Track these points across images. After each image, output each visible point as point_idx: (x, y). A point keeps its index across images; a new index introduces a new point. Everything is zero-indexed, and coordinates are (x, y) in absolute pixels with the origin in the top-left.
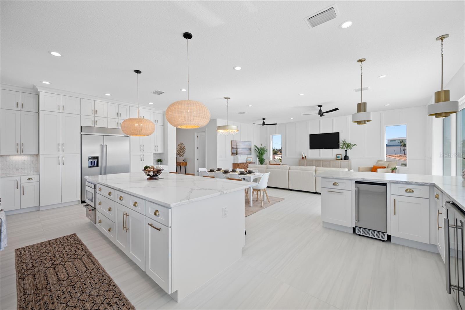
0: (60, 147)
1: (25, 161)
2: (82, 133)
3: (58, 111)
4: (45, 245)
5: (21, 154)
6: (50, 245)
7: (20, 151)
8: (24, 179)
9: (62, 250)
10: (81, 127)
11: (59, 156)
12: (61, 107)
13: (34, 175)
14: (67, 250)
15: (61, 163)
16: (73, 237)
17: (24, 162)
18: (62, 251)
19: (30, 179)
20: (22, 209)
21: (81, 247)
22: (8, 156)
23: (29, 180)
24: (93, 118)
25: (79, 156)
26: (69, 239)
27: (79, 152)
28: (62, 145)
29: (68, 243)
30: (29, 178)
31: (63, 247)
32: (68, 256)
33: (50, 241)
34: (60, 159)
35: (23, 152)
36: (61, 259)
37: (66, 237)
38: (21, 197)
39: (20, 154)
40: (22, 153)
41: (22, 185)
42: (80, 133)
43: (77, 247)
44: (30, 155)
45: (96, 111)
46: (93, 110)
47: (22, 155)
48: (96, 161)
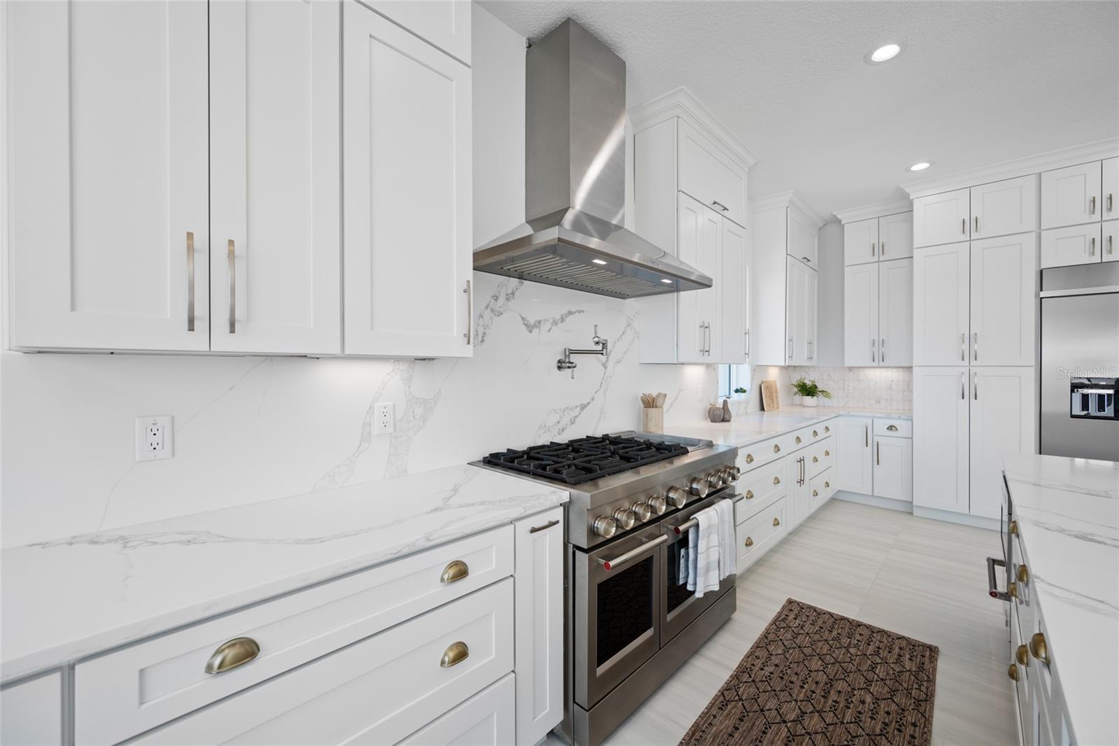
0: (965, 347)
1: (892, 381)
2: (1042, 294)
3: (963, 238)
4: (840, 631)
5: (880, 365)
6: (849, 640)
7: (879, 359)
8: (881, 426)
9: (857, 686)
10: (1041, 272)
11: (963, 373)
12: (970, 225)
13: (900, 418)
14: (868, 699)
15: (970, 393)
16: (923, 656)
17: (891, 385)
18: (854, 689)
19: (893, 428)
20: (875, 496)
21: (914, 725)
22: (861, 370)
23: (891, 429)
24: (1094, 232)
25: (1031, 374)
26: (908, 656)
27: (1032, 360)
28: (972, 338)
29: (891, 672)
30: (892, 426)
31: (870, 675)
32: (852, 727)
33: (859, 626)
34: (965, 380)
35: (883, 361)
36: (830, 718)
37: (904, 643)
38: (875, 470)
39: (877, 365)
40: (882, 364)
41: (876, 439)
42: (1037, 295)
43: (903, 710)
44: (903, 367)
45: (1111, 198)
46: (1094, 201)
47: (881, 367)
48: (1109, 395)
